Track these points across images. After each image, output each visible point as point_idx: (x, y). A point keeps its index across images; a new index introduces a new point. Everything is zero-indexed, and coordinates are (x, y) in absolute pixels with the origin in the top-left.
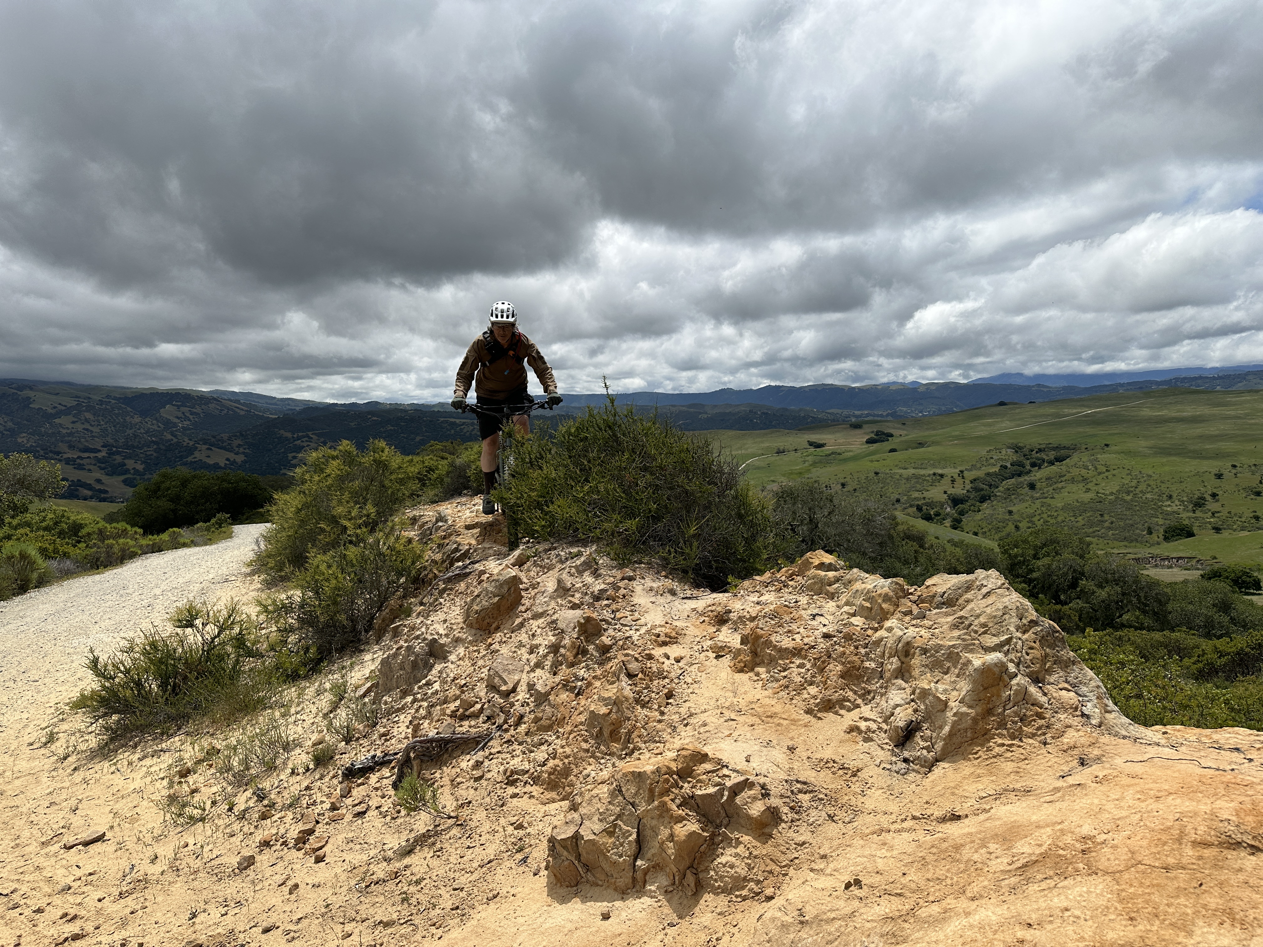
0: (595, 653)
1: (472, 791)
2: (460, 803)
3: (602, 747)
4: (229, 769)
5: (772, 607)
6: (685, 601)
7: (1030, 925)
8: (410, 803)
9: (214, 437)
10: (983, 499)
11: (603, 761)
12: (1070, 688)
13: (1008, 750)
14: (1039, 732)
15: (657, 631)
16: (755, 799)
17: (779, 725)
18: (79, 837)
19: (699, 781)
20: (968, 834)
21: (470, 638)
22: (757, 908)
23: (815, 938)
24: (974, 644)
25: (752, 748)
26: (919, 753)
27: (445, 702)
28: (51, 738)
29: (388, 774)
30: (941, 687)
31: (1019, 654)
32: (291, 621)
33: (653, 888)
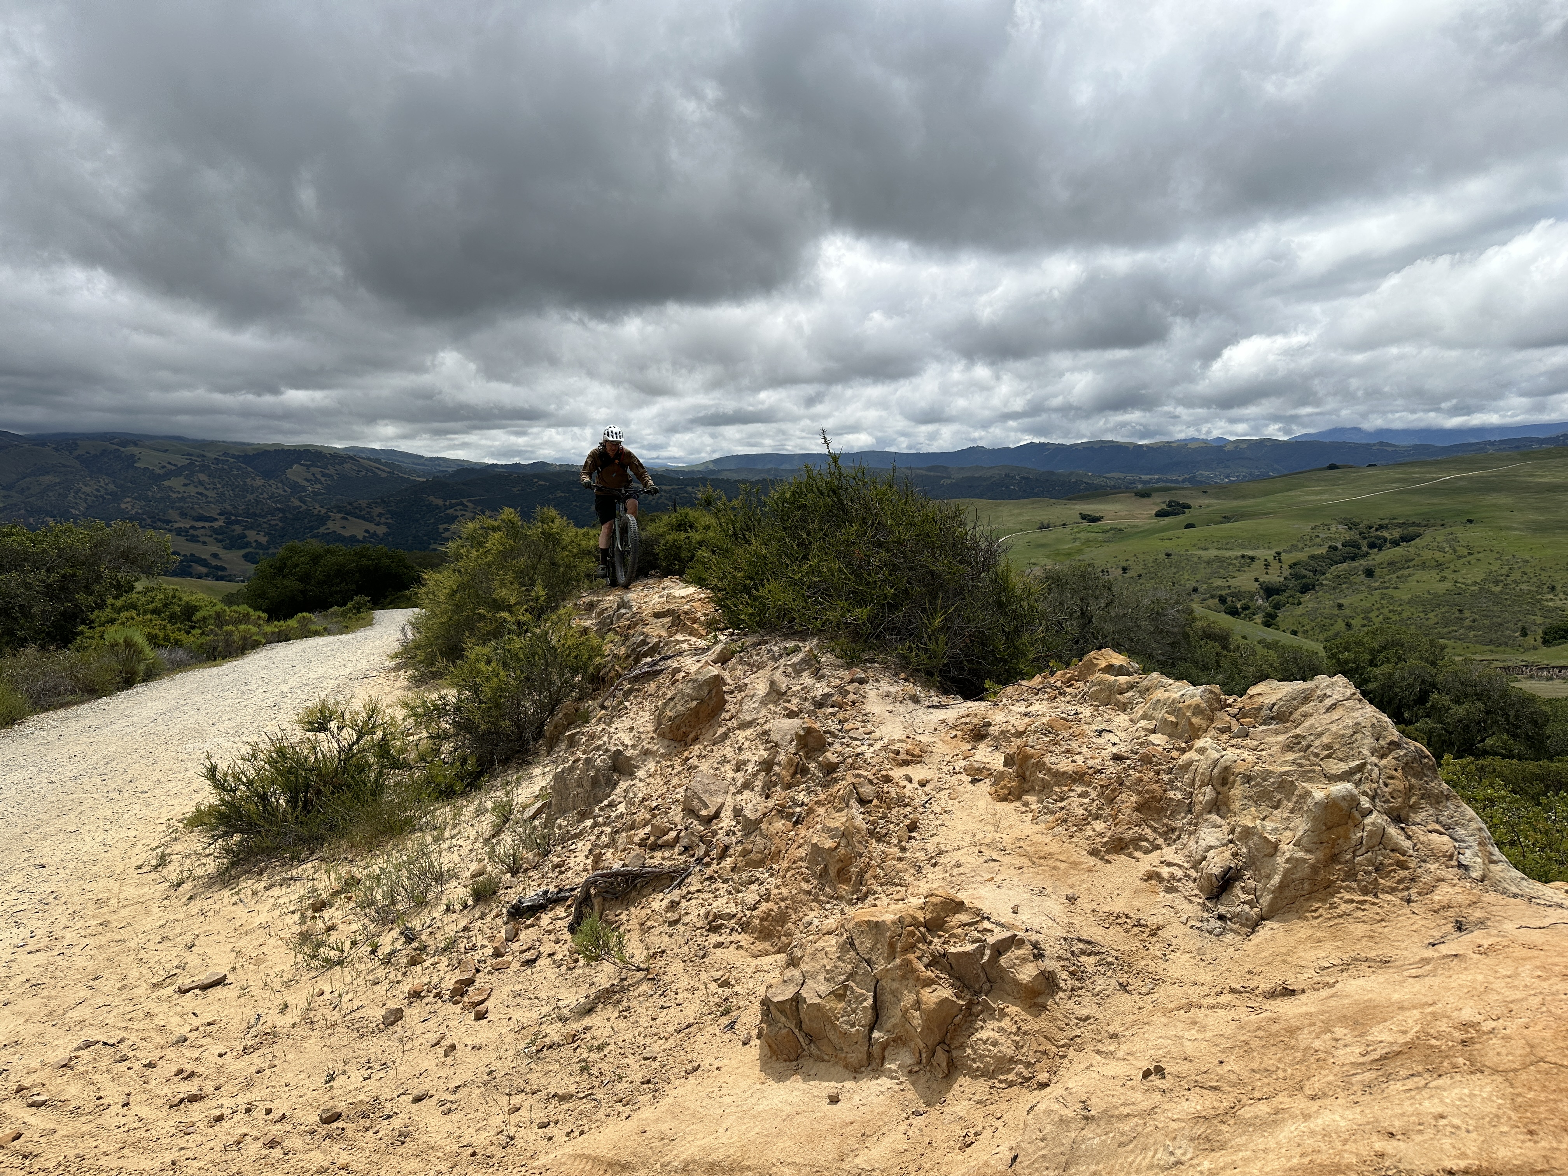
0: (817, 772)
1: (666, 938)
2: (651, 952)
3: (827, 889)
4: (371, 904)
5: (1045, 720)
6: (931, 710)
7: (1392, 1135)
8: (590, 951)
9: (350, 504)
10: (1305, 589)
11: (828, 906)
12: (1442, 830)
13: (1358, 908)
14: (1401, 887)
15: (896, 747)
16: (1024, 960)
17: (1054, 868)
18: (196, 979)
19: (951, 936)
20: (1307, 1014)
21: (662, 751)
22: (1028, 1098)
23: (1103, 1138)
24: (1314, 771)
25: (1021, 896)
26: (1239, 909)
27: (632, 827)
28: (163, 861)
29: (564, 914)
30: (1269, 825)
31: (1375, 785)
32: (444, 725)
33: (893, 1067)
